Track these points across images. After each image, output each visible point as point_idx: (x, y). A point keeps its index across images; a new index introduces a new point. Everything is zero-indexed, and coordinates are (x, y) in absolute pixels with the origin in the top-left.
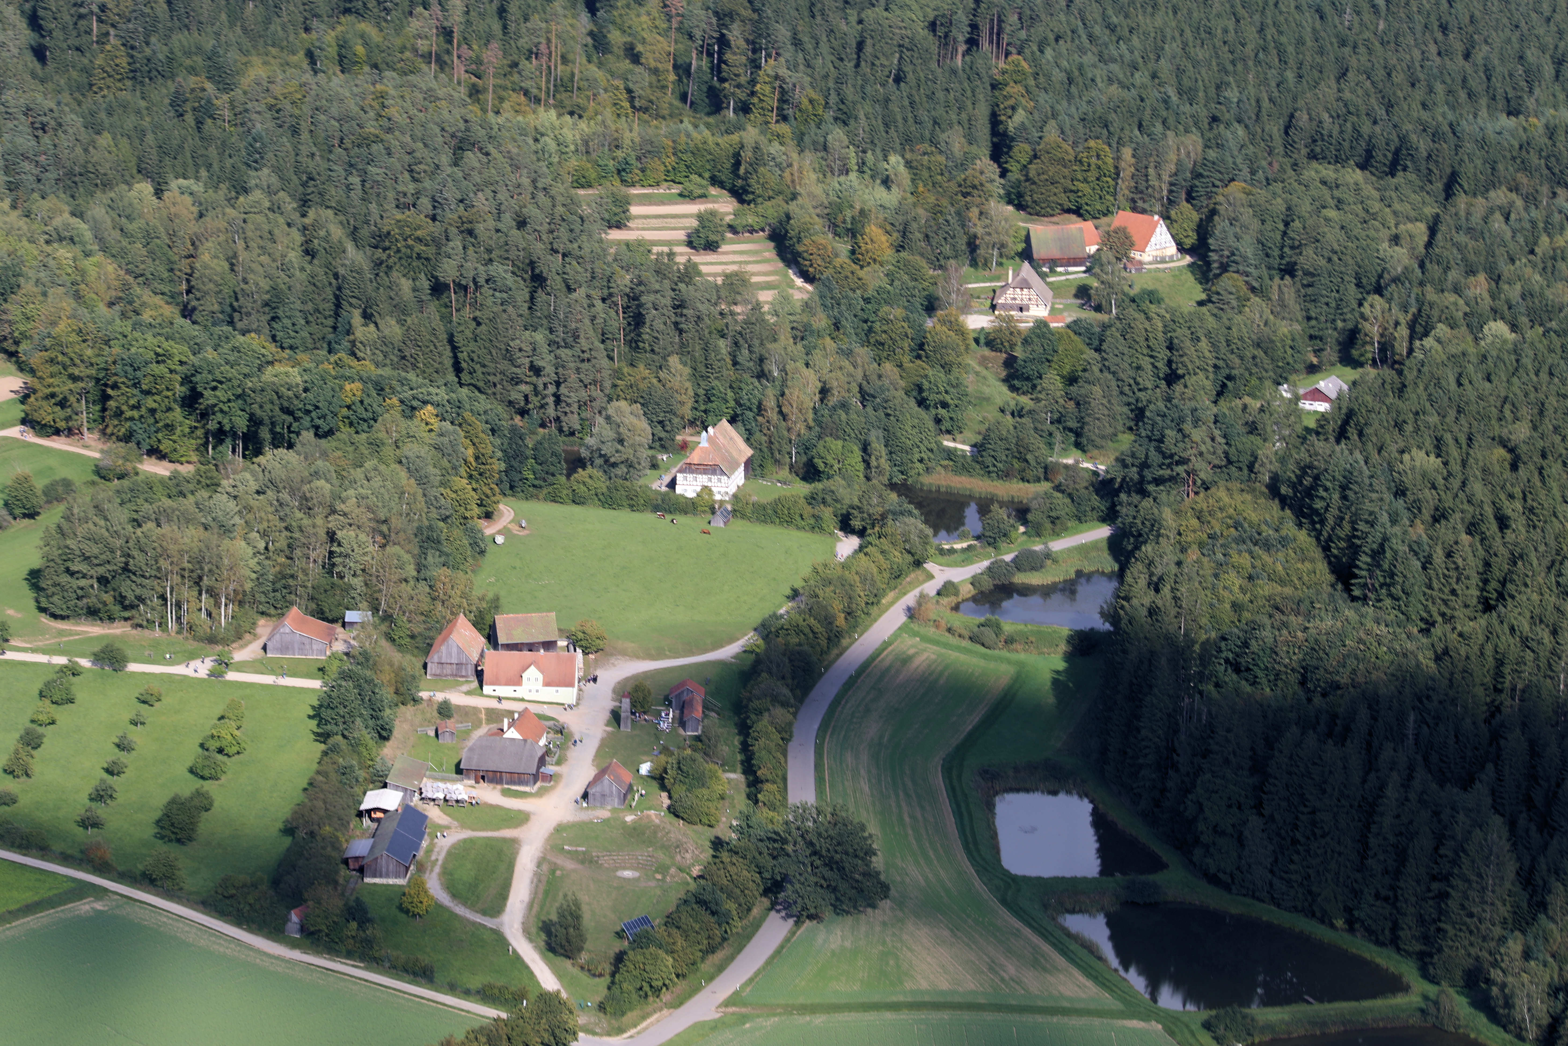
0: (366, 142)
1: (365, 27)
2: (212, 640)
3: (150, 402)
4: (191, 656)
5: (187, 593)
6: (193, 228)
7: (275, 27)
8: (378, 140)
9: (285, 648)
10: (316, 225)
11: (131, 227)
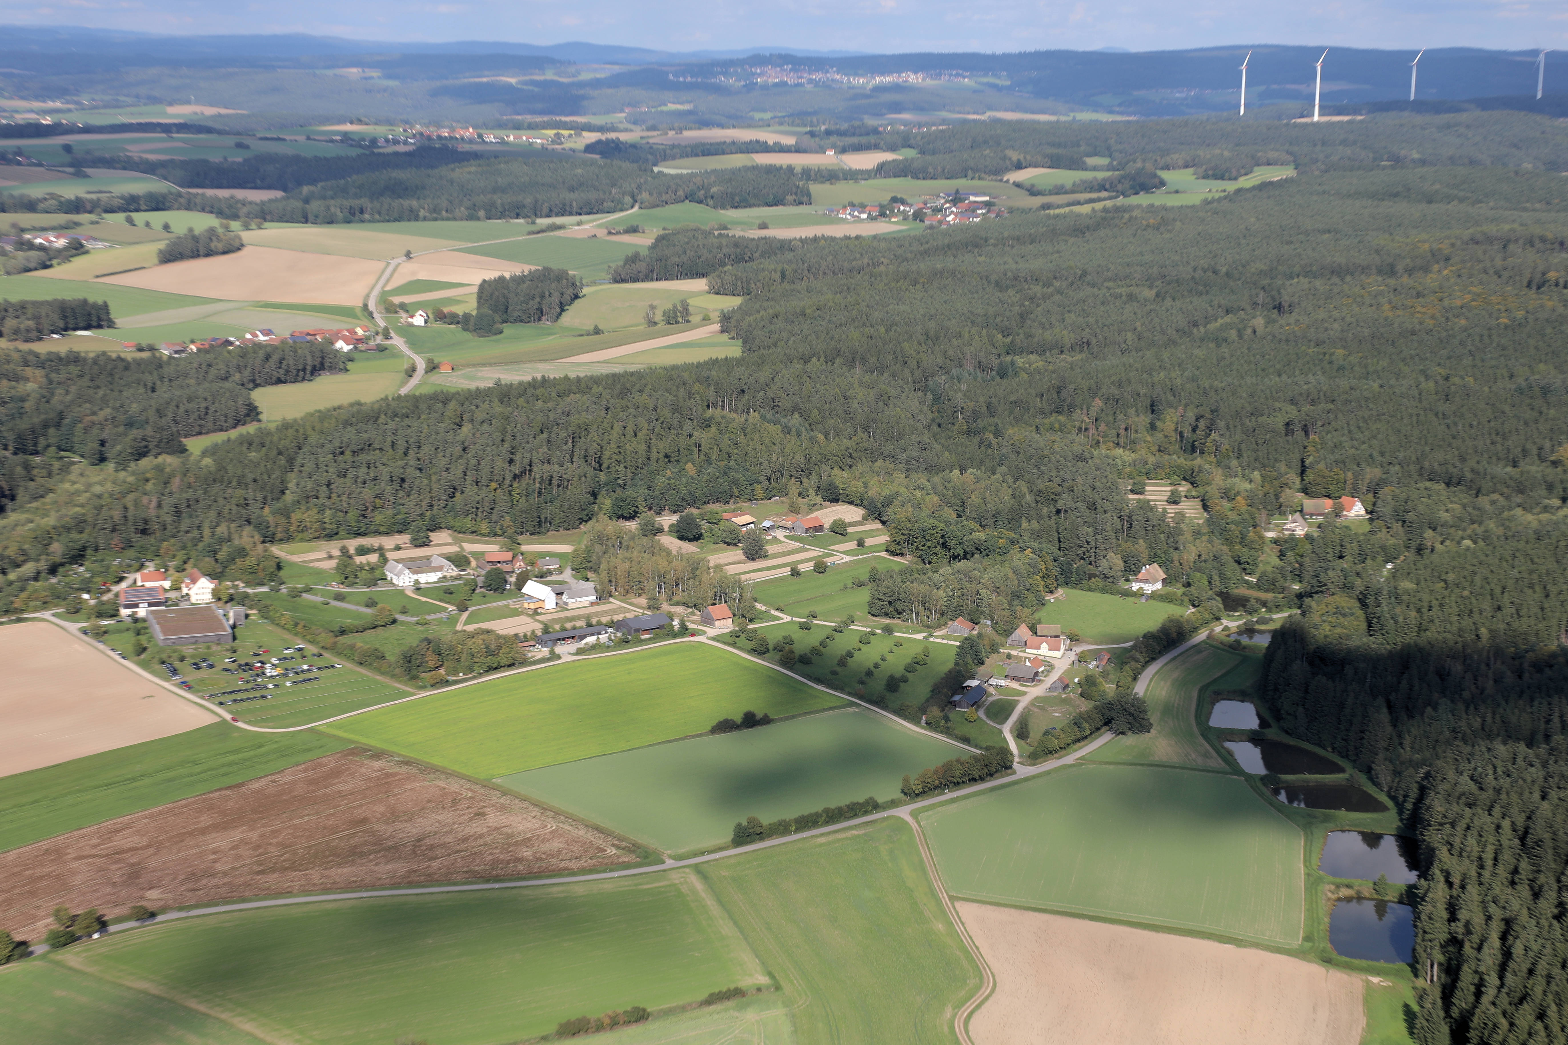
0: (1043, 457)
1: (1060, 417)
2: (928, 627)
3: (928, 544)
4: (920, 632)
5: (921, 609)
6: (973, 487)
7: (1026, 417)
8: (1047, 456)
9: (954, 631)
10: (1019, 487)
11: (949, 485)
